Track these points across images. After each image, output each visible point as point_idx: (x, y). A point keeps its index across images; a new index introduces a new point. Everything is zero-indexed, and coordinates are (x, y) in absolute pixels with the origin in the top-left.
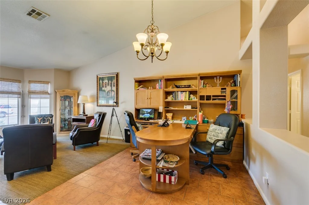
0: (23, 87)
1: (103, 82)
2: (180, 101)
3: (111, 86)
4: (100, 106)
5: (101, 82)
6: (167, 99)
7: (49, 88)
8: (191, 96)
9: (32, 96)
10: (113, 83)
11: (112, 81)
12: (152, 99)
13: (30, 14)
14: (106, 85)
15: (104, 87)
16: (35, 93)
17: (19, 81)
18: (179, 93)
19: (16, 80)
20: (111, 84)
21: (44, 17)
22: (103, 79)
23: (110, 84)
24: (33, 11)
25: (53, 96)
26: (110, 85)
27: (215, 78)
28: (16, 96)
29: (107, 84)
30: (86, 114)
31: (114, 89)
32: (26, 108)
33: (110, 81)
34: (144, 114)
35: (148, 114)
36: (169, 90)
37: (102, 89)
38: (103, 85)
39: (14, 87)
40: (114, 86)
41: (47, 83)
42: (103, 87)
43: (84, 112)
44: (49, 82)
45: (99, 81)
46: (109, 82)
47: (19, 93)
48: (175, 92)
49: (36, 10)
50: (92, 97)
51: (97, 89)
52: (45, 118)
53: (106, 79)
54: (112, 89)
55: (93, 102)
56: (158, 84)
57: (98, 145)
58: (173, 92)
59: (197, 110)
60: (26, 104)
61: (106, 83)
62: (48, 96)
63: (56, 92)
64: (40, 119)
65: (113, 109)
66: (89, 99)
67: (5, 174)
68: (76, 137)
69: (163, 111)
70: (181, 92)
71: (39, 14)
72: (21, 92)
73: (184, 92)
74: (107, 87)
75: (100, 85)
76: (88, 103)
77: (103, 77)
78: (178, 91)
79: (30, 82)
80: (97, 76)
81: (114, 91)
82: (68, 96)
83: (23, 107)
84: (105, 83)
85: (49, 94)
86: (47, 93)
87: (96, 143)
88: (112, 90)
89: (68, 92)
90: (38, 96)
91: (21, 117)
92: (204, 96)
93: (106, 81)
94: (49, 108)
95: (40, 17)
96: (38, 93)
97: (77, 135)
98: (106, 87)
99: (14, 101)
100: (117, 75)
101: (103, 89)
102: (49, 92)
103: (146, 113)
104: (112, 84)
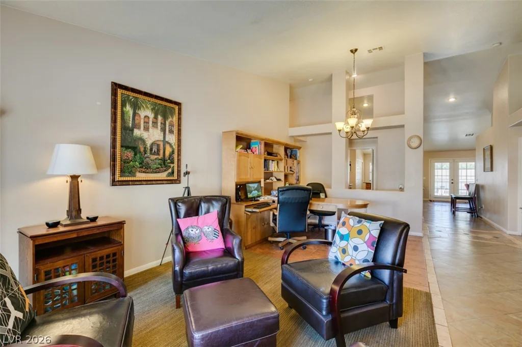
1: (135, 114)
2: (271, 171)
3: (164, 130)
5: (129, 109)
11: (165, 118)
12: (254, 169)
14: (146, 123)
15: (139, 128)
18: (271, 161)
20: (164, 124)
23: (159, 124)
26: (159, 128)
29: (151, 123)
31: (171, 138)
33: (160, 118)
35: (256, 192)
36: (267, 157)
37: (132, 130)
38: (137, 122)
45: (124, 105)
46: (156, 118)
53: (147, 107)
54: (167, 140)
61: (147, 117)
65: (186, 188)
69: (264, 185)
70: (273, 161)
74: (151, 130)
75: (126, 117)
77: (135, 98)
84: (142, 117)
88: (165, 142)
93: (147, 113)
98: (146, 129)
100: (180, 109)
101: (137, 132)
103: (254, 190)
104: (167, 125)
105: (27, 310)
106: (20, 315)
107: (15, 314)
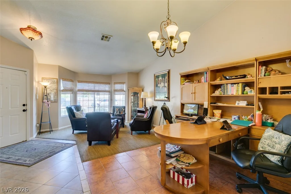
0: (111, 87)
1: (158, 80)
2: (230, 95)
3: (164, 82)
4: (156, 100)
6: (214, 94)
7: (124, 87)
8: (247, 89)
9: (116, 93)
10: (165, 79)
12: (196, 94)
13: (102, 39)
14: (160, 82)
16: (117, 91)
17: (109, 83)
18: (229, 85)
19: (108, 83)
20: (164, 80)
21: (110, 38)
22: (157, 77)
24: (103, 36)
25: (127, 92)
27: (287, 60)
28: (108, 93)
30: (147, 107)
31: (166, 85)
32: (113, 101)
33: (163, 78)
34: (188, 109)
35: (192, 110)
36: (216, 83)
38: (158, 82)
39: (107, 87)
40: (166, 82)
41: (123, 83)
42: (158, 84)
43: (145, 106)
44: (125, 83)
45: (156, 79)
46: (162, 79)
47: (109, 91)
48: (223, 84)
49: (104, 35)
50: (151, 92)
51: (154, 86)
52: (120, 109)
55: (151, 97)
56: (203, 77)
57: (149, 133)
58: (222, 85)
59: (254, 108)
60: (113, 99)
61: (160, 80)
62: (124, 93)
63: (129, 90)
64: (117, 109)
65: (165, 103)
66: (149, 95)
67: (88, 141)
68: (133, 124)
69: (208, 107)
70: (232, 84)
71: (107, 37)
72: (110, 90)
73: (235, 84)
75: (156, 82)
76: (148, 97)
77: (158, 75)
78: (227, 84)
79: (115, 83)
80: (154, 75)
81: (166, 87)
82: (137, 93)
83: (111, 100)
85: (124, 91)
86: (123, 91)
87: (148, 131)
88: (165, 86)
89: (136, 89)
90: (119, 93)
91: (110, 107)
92: (266, 88)
93: (160, 78)
94: (124, 101)
95: (108, 39)
96: (118, 91)
97: (134, 123)
98: (160, 84)
99: (107, 96)
100: (169, 72)
101: (158, 85)
102: (125, 90)
103: (190, 109)
105: (121, 114)
106: (119, 114)
107: (118, 113)
